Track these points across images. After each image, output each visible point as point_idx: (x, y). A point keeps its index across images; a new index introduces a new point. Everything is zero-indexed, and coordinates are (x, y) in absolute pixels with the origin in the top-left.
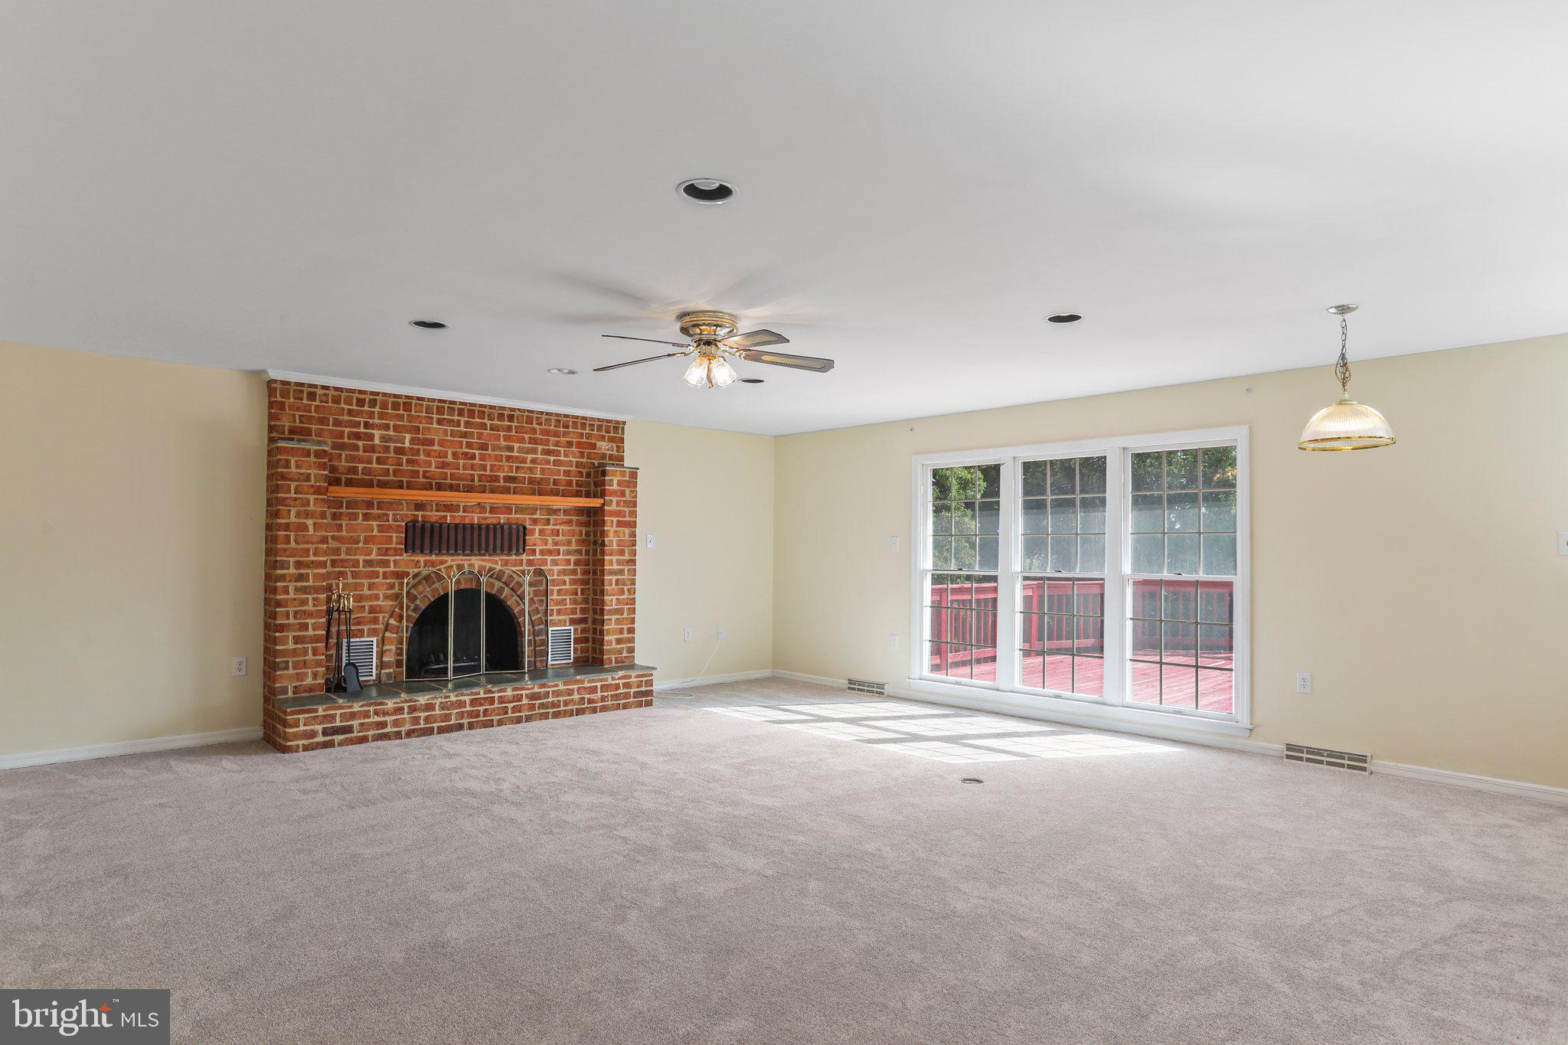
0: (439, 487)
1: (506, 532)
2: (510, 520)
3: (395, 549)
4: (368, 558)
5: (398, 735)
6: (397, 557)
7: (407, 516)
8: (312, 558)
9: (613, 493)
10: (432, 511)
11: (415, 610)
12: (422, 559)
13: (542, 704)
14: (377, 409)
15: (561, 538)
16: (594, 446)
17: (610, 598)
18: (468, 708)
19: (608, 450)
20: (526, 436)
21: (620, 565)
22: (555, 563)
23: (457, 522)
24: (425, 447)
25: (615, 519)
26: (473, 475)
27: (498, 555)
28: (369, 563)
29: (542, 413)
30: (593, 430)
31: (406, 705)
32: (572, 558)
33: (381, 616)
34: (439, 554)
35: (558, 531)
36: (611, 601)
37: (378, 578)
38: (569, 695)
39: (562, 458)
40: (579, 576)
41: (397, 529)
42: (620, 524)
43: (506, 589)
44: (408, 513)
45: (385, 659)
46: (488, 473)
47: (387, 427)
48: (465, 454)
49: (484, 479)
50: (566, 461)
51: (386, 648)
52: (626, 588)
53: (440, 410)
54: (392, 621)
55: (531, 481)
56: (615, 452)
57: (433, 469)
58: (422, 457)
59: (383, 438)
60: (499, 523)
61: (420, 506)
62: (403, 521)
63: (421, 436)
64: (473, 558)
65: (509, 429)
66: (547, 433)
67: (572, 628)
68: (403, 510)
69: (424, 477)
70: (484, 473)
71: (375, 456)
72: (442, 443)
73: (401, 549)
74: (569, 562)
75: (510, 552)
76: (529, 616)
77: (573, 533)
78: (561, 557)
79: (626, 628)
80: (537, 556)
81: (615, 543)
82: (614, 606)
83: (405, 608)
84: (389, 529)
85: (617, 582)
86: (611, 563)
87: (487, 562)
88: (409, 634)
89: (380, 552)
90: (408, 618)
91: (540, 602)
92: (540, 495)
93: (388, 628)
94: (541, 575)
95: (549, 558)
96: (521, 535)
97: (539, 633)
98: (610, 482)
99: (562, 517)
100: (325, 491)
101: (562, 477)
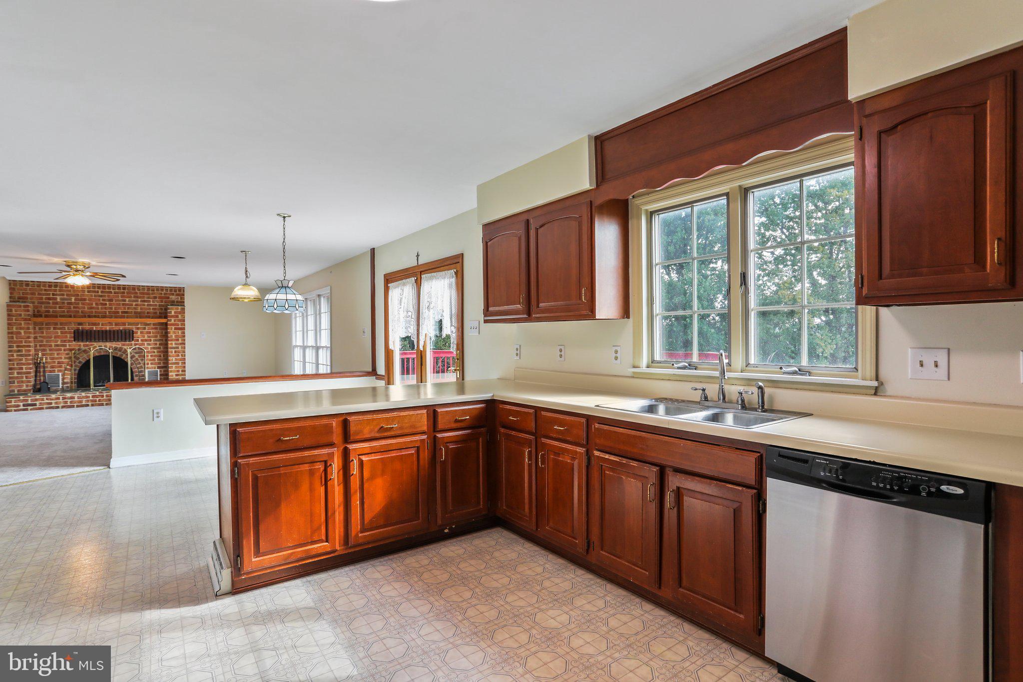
0: (89, 317)
1: (123, 333)
2: (125, 328)
4: (56, 343)
5: (57, 407)
6: (70, 343)
8: (23, 344)
9: (172, 316)
10: (86, 325)
12: (82, 344)
15: (152, 334)
16: (168, 298)
17: (172, 358)
18: (91, 398)
19: (175, 299)
20: (132, 296)
21: (177, 345)
22: (149, 344)
23: (99, 329)
24: (82, 302)
25: (173, 327)
26: (106, 311)
27: (119, 341)
28: (57, 346)
29: (139, 286)
30: (168, 291)
32: (158, 343)
33: (63, 365)
34: (91, 341)
35: (150, 332)
36: (172, 359)
37: (61, 351)
39: (151, 303)
40: (162, 350)
41: (70, 333)
42: (176, 329)
43: (124, 355)
44: (75, 327)
45: (65, 381)
46: (113, 310)
47: (63, 295)
48: (102, 304)
49: (111, 313)
50: (154, 304)
51: (65, 377)
52: (180, 354)
54: (68, 367)
55: (135, 313)
56: (179, 300)
57: (86, 309)
58: (80, 305)
59: (61, 299)
60: (120, 330)
61: (80, 324)
62: (72, 329)
63: (80, 297)
64: (107, 343)
65: (124, 293)
66: (143, 293)
67: (159, 370)
68: (72, 325)
69: (82, 313)
70: (111, 310)
71: (58, 306)
72: (90, 300)
73: (72, 340)
74: (156, 344)
75: (125, 340)
76: (135, 365)
77: (158, 333)
78: (152, 342)
79: (180, 370)
80: (140, 342)
81: (174, 336)
82: (174, 361)
83: (75, 362)
84: (66, 333)
85: (175, 352)
86: (172, 344)
87: (114, 344)
88: (77, 372)
89: (62, 341)
90: (75, 366)
91: (142, 360)
92: (140, 318)
93: (66, 369)
94: (142, 349)
95: (146, 343)
96: (131, 334)
97: (141, 372)
98: (170, 313)
99: (153, 326)
100: (29, 320)
101: (151, 311)
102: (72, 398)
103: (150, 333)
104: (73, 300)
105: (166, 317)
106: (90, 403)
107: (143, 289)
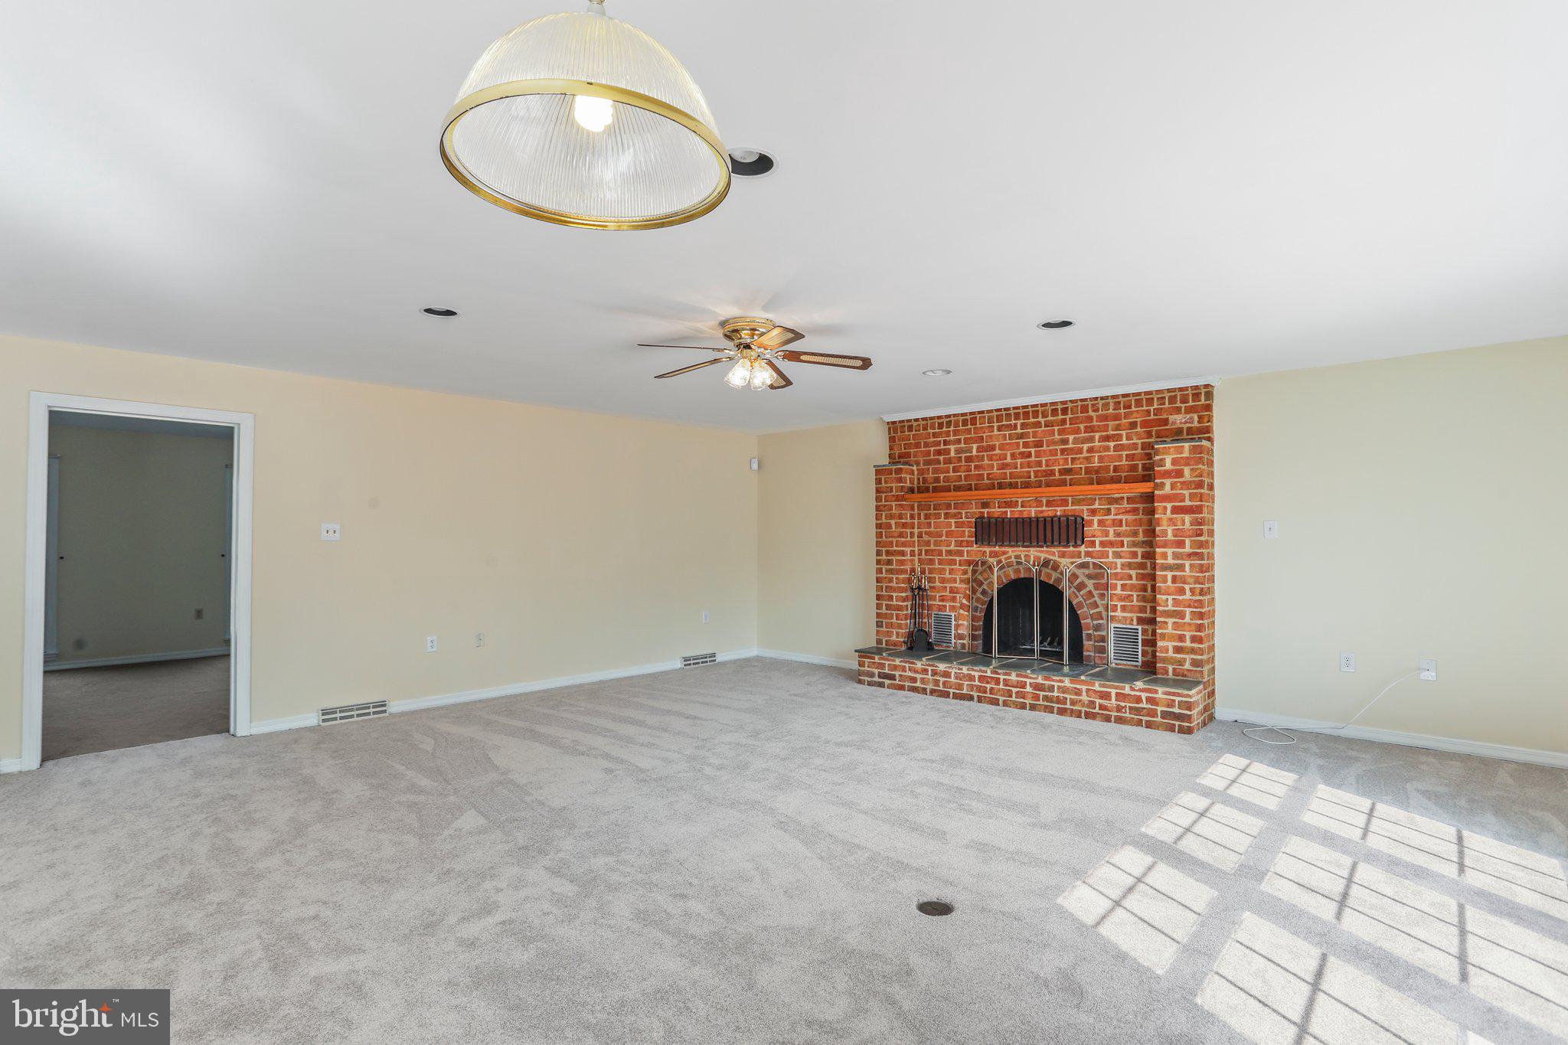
0: (1001, 486)
1: (1063, 525)
2: (1066, 512)
3: (967, 541)
4: (949, 548)
5: (924, 691)
6: (969, 548)
7: (975, 513)
8: (895, 548)
9: (1167, 474)
10: (995, 508)
12: (988, 550)
13: (1046, 696)
14: (952, 428)
15: (1124, 528)
16: (1166, 422)
17: (1164, 597)
18: (977, 683)
19: (1186, 422)
20: (1082, 426)
21: (1178, 558)
22: (1118, 555)
23: (1016, 516)
24: (988, 453)
25: (1169, 506)
26: (1030, 472)
27: (1054, 546)
28: (949, 552)
29: (1096, 399)
30: (1164, 404)
31: (930, 668)
32: (1140, 551)
33: (958, 596)
34: (1001, 546)
35: (1121, 521)
36: (1166, 602)
37: (955, 564)
38: (1076, 694)
39: (1124, 441)
40: (1146, 571)
41: (969, 525)
42: (1175, 510)
43: (1063, 579)
44: (975, 510)
45: (959, 632)
46: (1044, 468)
47: (959, 441)
48: (1022, 454)
49: (1040, 474)
50: (1130, 444)
51: (960, 622)
52: (1187, 587)
53: (999, 418)
54: (964, 601)
55: (1088, 471)
56: (1196, 424)
57: (995, 470)
58: (986, 462)
59: (958, 451)
60: (1056, 516)
61: (985, 505)
62: (972, 518)
63: (985, 444)
64: (1032, 549)
65: (1064, 422)
66: (1105, 418)
67: (1140, 628)
68: (972, 508)
69: (988, 479)
70: (1039, 469)
71: (951, 466)
72: (1002, 447)
73: (972, 541)
74: (1132, 554)
75: (1067, 546)
76: (1085, 609)
78: (1125, 549)
79: (1188, 635)
80: (1098, 548)
81: (1170, 532)
82: (1170, 608)
83: (974, 591)
84: (963, 525)
85: (1174, 579)
86: (1165, 556)
87: (1043, 553)
89: (957, 544)
91: (1102, 596)
92: (1098, 484)
93: (962, 606)
94: (1101, 568)
95: (1111, 550)
96: (1079, 527)
97: (1098, 628)
98: (1162, 462)
99: (1125, 505)
100: (903, 498)
101: (1124, 462)
102: (947, 674)
103: (1121, 523)
104: (974, 453)
105: (1147, 478)
106: (975, 694)
107: (1106, 406)
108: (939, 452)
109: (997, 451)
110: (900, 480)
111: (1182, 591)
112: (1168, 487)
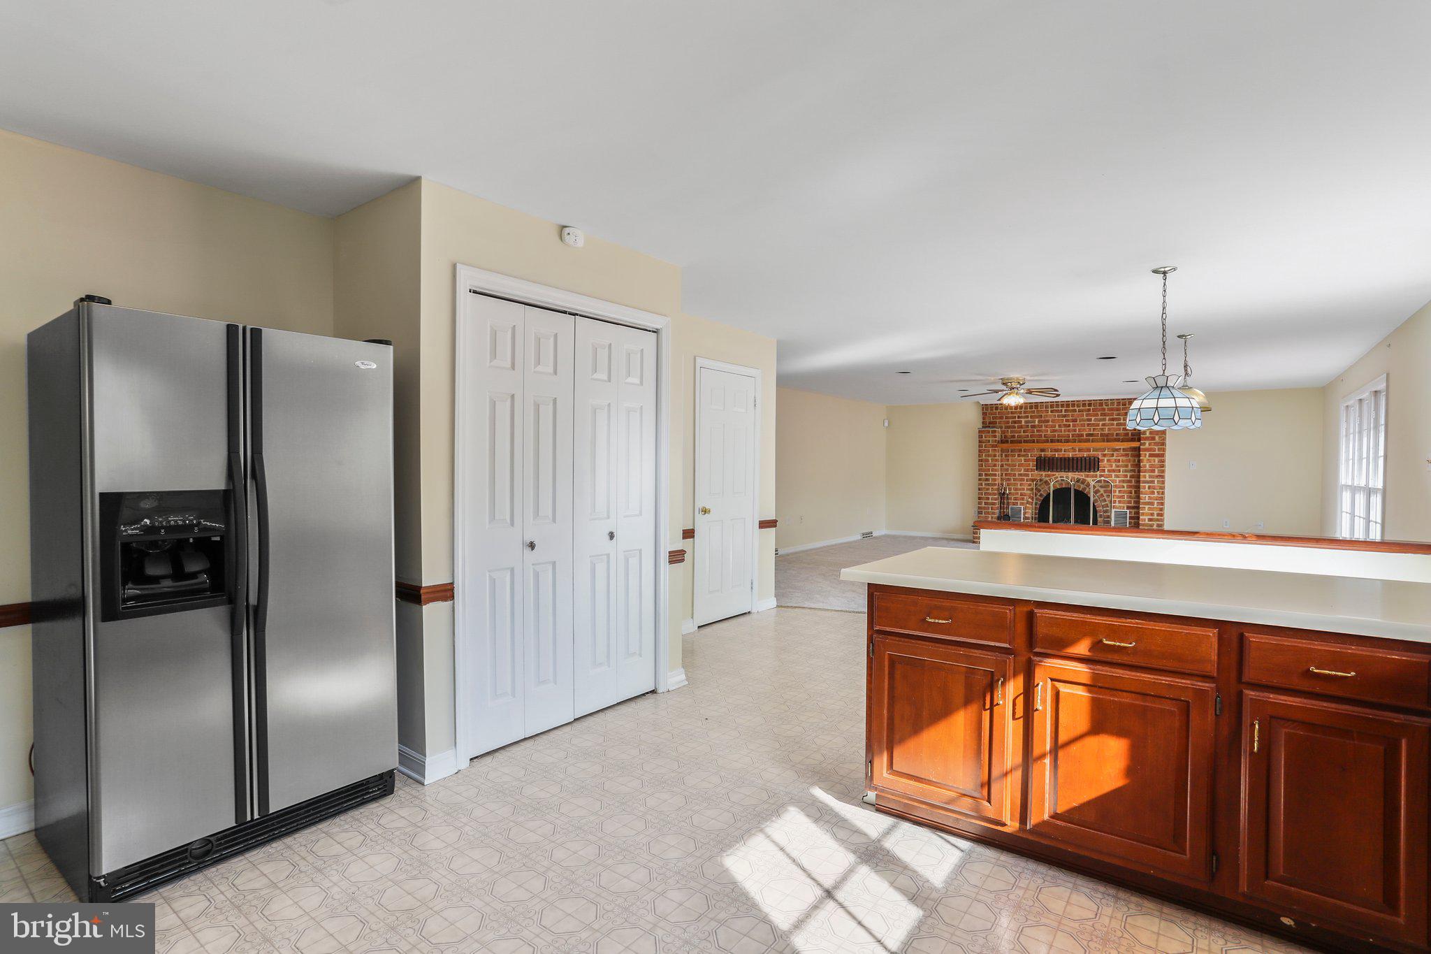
0: (1052, 441)
1: (1088, 461)
2: (1090, 455)
3: (1032, 469)
4: (1020, 473)
6: (1033, 473)
8: (990, 472)
9: (1147, 439)
10: (1048, 452)
11: (1041, 495)
12: (1044, 473)
14: (1023, 410)
15: (1121, 463)
17: (1145, 496)
20: (1099, 413)
21: (1152, 478)
22: (1117, 476)
23: (1061, 456)
24: (1045, 424)
25: (1148, 453)
26: (1069, 434)
27: (1083, 472)
28: (1020, 475)
29: (1108, 400)
32: (1129, 474)
33: (1025, 497)
34: (1052, 471)
36: (1145, 498)
37: (1024, 481)
39: (1122, 421)
40: (1133, 484)
41: (1033, 461)
42: (1151, 455)
43: (1087, 489)
44: (1037, 453)
45: (1026, 515)
46: (1078, 433)
47: (1027, 417)
48: (1065, 425)
49: (1075, 436)
51: (1027, 510)
52: (1156, 491)
53: (1052, 406)
54: (1030, 500)
55: (1102, 435)
57: (1049, 433)
58: (1044, 428)
59: (1026, 422)
60: (1083, 457)
61: (1042, 450)
62: (1035, 457)
63: (1043, 419)
64: (1070, 473)
65: (1089, 410)
66: (1112, 409)
67: (1128, 511)
68: (1034, 452)
69: (1045, 437)
70: (1075, 433)
71: (1022, 430)
72: (1053, 421)
73: (1034, 469)
74: (1126, 476)
75: (1089, 471)
76: (1099, 502)
77: (1129, 461)
78: (1121, 473)
79: (1155, 513)
80: (1106, 473)
81: (1147, 466)
82: (1147, 500)
83: (1036, 495)
84: (1029, 460)
85: (1149, 487)
86: (1145, 477)
87: (1076, 475)
88: (1038, 506)
89: (1025, 470)
90: (1037, 499)
91: (1108, 496)
92: (1107, 442)
93: (1028, 502)
94: (1108, 482)
95: (1113, 474)
96: (1096, 462)
97: (1106, 511)
98: (1144, 433)
99: (1122, 452)
100: (996, 446)
101: (1122, 431)
103: (1119, 461)
104: (1037, 423)
105: (1139, 440)
107: (1112, 404)
108: (1015, 422)
109: (1050, 423)
110: (995, 436)
111: (1153, 493)
112: (1147, 444)
